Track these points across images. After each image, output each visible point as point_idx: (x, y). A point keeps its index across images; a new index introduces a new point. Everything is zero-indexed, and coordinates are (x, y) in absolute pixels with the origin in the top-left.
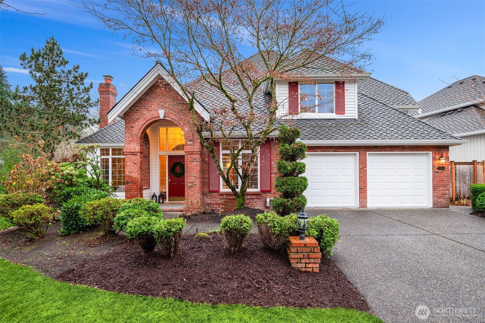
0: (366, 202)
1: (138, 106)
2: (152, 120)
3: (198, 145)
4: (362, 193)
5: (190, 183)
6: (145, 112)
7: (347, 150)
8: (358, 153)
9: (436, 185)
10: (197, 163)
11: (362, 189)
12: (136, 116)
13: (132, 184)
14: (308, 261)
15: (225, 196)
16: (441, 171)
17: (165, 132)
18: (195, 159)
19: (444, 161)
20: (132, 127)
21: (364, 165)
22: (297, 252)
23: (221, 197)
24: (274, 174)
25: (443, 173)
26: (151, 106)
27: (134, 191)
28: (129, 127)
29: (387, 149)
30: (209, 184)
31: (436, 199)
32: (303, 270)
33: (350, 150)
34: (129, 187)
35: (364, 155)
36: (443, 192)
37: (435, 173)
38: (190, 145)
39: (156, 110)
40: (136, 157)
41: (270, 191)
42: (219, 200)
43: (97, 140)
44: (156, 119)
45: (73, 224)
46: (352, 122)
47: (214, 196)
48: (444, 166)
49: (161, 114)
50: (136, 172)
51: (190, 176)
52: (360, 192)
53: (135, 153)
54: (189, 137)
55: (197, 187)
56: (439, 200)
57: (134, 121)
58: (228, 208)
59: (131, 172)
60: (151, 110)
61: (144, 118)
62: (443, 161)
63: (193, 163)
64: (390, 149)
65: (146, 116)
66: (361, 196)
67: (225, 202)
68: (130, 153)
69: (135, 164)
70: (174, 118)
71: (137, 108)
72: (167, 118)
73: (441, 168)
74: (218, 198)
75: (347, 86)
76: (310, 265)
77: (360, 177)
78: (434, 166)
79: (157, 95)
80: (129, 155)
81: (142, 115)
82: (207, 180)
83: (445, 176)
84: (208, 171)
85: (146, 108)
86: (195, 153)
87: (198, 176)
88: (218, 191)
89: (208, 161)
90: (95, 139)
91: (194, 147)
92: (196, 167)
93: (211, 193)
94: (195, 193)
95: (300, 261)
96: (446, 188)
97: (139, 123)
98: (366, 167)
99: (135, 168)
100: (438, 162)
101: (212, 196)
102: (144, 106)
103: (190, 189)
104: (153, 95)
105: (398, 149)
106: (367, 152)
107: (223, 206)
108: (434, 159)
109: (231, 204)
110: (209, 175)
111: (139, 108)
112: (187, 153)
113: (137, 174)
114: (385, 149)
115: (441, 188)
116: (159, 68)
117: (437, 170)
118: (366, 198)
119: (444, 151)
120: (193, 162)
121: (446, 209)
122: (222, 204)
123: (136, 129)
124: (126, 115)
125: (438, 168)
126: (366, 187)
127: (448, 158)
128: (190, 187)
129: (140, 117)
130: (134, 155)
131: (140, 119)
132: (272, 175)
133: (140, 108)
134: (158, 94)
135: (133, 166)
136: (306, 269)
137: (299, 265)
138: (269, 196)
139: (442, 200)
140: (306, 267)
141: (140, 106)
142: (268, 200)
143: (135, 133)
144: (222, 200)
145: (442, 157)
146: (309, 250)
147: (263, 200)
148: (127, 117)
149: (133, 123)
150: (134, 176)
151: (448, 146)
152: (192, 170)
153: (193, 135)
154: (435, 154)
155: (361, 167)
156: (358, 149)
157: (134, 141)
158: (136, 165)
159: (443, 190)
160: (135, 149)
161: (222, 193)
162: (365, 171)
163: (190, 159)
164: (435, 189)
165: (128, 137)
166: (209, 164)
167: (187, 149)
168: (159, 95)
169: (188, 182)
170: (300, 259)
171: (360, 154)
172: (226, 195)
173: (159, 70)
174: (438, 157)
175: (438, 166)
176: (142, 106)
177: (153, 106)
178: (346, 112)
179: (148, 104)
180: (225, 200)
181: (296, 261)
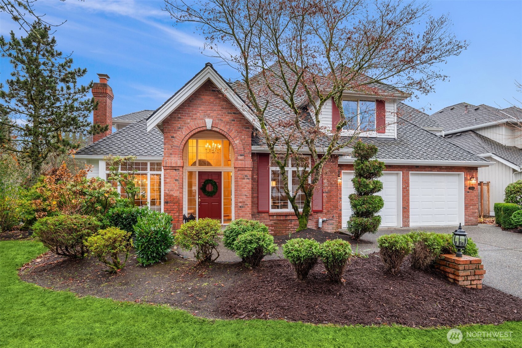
0: (409, 222)
1: (180, 113)
2: (197, 130)
3: (250, 161)
4: (405, 212)
5: (240, 202)
6: (189, 121)
7: (392, 170)
8: (401, 172)
9: (468, 204)
10: (248, 180)
11: (405, 208)
12: (177, 124)
13: (172, 204)
14: (473, 278)
15: (275, 217)
16: (471, 191)
17: (195, 145)
18: (246, 176)
19: (475, 181)
20: (173, 137)
21: (406, 184)
22: (465, 270)
23: (271, 218)
24: (326, 193)
25: (473, 192)
26: (196, 114)
27: (174, 212)
28: (169, 137)
29: (427, 169)
30: (258, 204)
31: (467, 217)
32: (469, 287)
33: (393, 170)
34: (169, 207)
35: (407, 174)
36: (473, 210)
37: (466, 193)
38: (241, 160)
39: (202, 119)
40: (178, 172)
41: (321, 212)
42: (268, 222)
43: (102, 152)
44: (202, 129)
45: (153, 252)
46: (393, 141)
47: (264, 217)
48: (474, 186)
49: (209, 123)
50: (178, 190)
51: (241, 195)
52: (404, 212)
53: (177, 168)
54: (239, 151)
55: (248, 207)
56: (470, 219)
57: (175, 130)
58: (278, 230)
59: (171, 190)
60: (195, 119)
61: (188, 127)
62: (473, 182)
63: (244, 181)
64: (429, 169)
65: (190, 125)
66: (404, 215)
67: (275, 223)
68: (170, 168)
69: (176, 180)
70: (223, 129)
71: (179, 115)
72: (214, 129)
73: (472, 188)
74: (266, 219)
75: (387, 105)
76: (475, 282)
77: (404, 197)
78: (465, 186)
79: (202, 102)
80: (169, 170)
81: (185, 123)
82: (255, 199)
83: (475, 196)
84: (256, 190)
85: (190, 116)
86: (246, 169)
87: (250, 195)
88: (268, 212)
89: (257, 179)
90: (99, 150)
91: (245, 163)
92: (247, 185)
93: (260, 214)
94: (246, 214)
95: (467, 278)
96: (475, 207)
97: (182, 133)
98: (408, 186)
99: (176, 185)
100: (469, 182)
101: (261, 217)
102: (188, 114)
103: (240, 209)
104: (199, 102)
105: (436, 169)
106: (410, 172)
107: (273, 228)
108: (466, 179)
109: (281, 225)
110: (258, 194)
111: (181, 116)
112: (238, 169)
113: (178, 192)
114: (425, 169)
115: (472, 207)
116: (209, 70)
117: (468, 190)
118: (408, 217)
119: (474, 172)
120: (244, 179)
121: (475, 226)
122: (272, 226)
123: (178, 139)
124: (166, 122)
125: (470, 188)
126: (408, 206)
127: (477, 179)
128: (240, 207)
129: (183, 126)
130: (175, 170)
131: (183, 128)
132: (324, 195)
133: (183, 116)
134: (204, 100)
135: (174, 183)
136: (471, 286)
137: (466, 283)
138: (320, 216)
139: (472, 218)
140: (471, 284)
141: (183, 113)
142: (321, 221)
143: (177, 144)
144: (272, 221)
145: (473, 178)
146: (474, 267)
147: (315, 220)
148: (167, 125)
149: (174, 133)
150: (174, 195)
151: (477, 167)
152: (243, 188)
153: (244, 149)
154: (467, 175)
155: (404, 186)
156: (401, 168)
157: (176, 154)
158: (177, 182)
159: (473, 209)
160: (176, 163)
161: (272, 213)
162: (408, 190)
163: (241, 176)
164: (466, 208)
165: (168, 149)
166: (258, 182)
167: (238, 164)
168: (205, 102)
169: (239, 201)
170: (467, 276)
171: (403, 173)
172: (276, 215)
173: (209, 74)
174: (469, 178)
175: (469, 186)
176: (185, 113)
177: (198, 114)
178: (386, 131)
179: (193, 111)
180: (274, 221)
181: (463, 278)
